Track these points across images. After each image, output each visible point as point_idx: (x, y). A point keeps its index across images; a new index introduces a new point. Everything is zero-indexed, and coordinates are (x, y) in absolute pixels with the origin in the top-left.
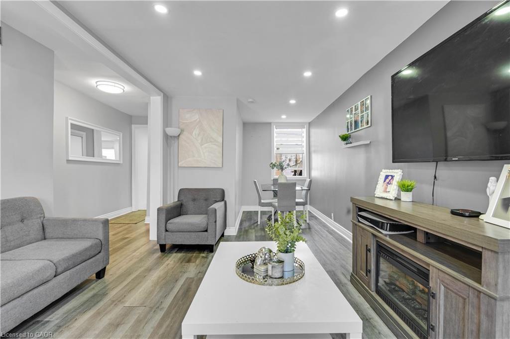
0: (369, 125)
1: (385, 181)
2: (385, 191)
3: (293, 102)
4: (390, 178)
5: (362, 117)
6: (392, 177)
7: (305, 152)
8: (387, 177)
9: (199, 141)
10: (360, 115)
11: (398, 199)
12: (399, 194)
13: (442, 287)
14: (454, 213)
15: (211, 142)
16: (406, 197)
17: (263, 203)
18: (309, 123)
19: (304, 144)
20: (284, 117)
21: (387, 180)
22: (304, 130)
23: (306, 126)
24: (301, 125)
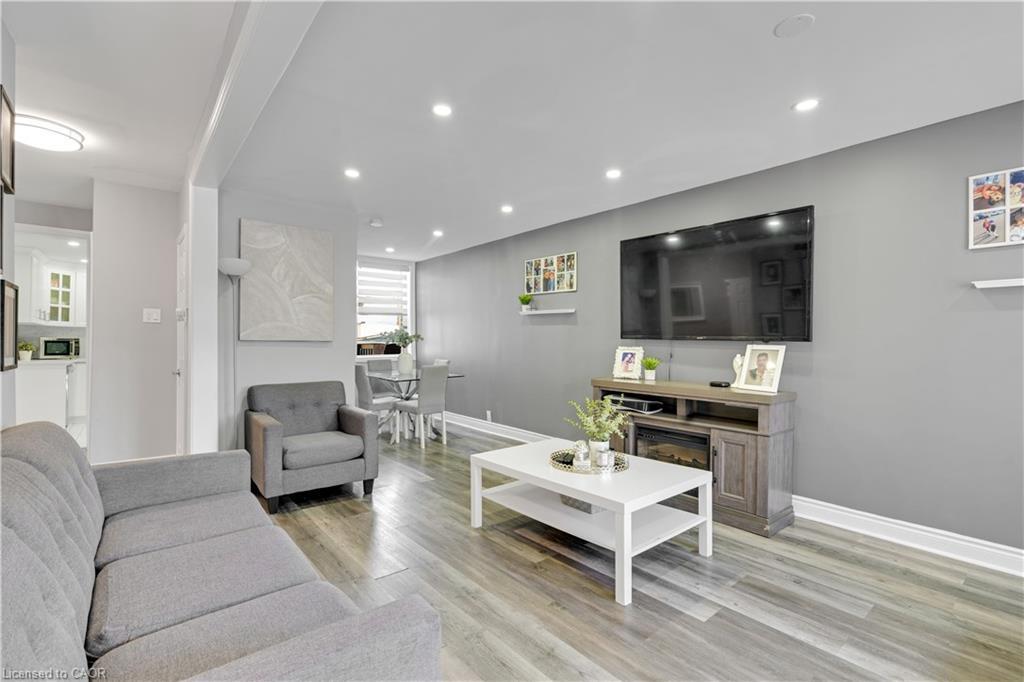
0: (575, 289)
1: (623, 359)
2: (626, 370)
3: (438, 234)
4: (630, 356)
5: (561, 277)
6: (633, 355)
7: (409, 313)
8: (625, 355)
9: (288, 289)
10: (556, 273)
11: (642, 378)
12: (643, 373)
13: (723, 443)
14: (713, 385)
15: (311, 292)
16: (650, 375)
17: (377, 405)
18: (417, 263)
19: (408, 299)
20: (390, 250)
21: (627, 359)
22: (408, 274)
23: (412, 267)
24: (402, 266)
